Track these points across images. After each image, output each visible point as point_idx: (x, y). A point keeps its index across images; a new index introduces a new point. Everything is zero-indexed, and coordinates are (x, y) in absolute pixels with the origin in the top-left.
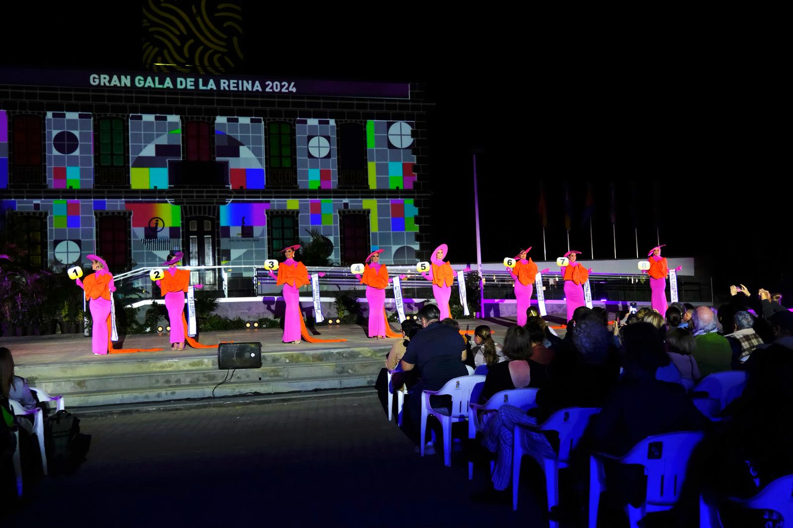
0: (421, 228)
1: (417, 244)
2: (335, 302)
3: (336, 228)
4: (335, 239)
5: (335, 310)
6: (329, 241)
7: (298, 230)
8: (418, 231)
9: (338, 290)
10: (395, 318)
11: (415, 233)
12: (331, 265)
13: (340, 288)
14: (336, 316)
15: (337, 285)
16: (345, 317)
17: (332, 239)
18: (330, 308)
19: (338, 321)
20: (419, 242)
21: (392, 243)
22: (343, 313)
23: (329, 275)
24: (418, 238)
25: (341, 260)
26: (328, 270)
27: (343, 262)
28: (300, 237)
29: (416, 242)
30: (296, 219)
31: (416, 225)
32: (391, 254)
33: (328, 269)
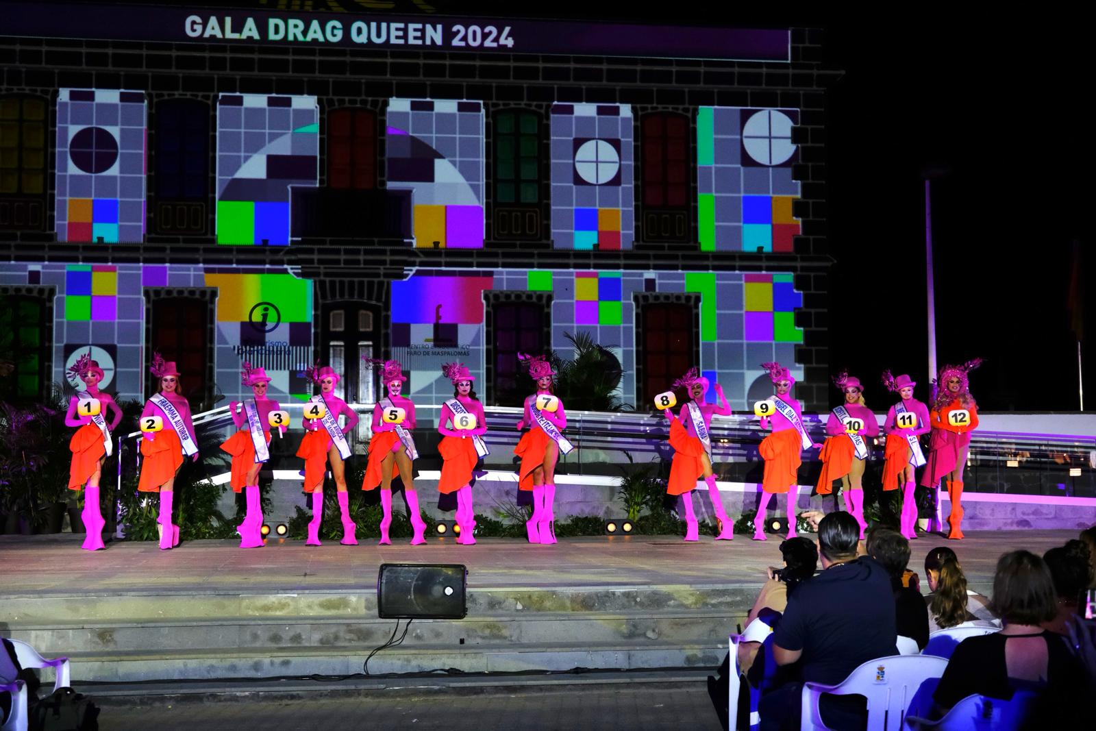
0: (807, 335)
1: (799, 369)
2: (622, 486)
3: (627, 331)
4: (627, 354)
5: (623, 504)
6: (613, 358)
7: (549, 334)
8: (802, 342)
9: (628, 461)
10: (749, 524)
11: (796, 346)
12: (616, 410)
13: (630, 458)
14: (624, 515)
15: (624, 450)
16: (641, 519)
17: (618, 353)
18: (611, 500)
19: (627, 527)
20: (802, 366)
21: (745, 366)
22: (639, 511)
23: (612, 429)
24: (801, 355)
25: (638, 399)
26: (609, 420)
27: (641, 403)
28: (553, 348)
29: (797, 365)
30: (546, 310)
31: (797, 328)
32: (744, 391)
33: (610, 416)
